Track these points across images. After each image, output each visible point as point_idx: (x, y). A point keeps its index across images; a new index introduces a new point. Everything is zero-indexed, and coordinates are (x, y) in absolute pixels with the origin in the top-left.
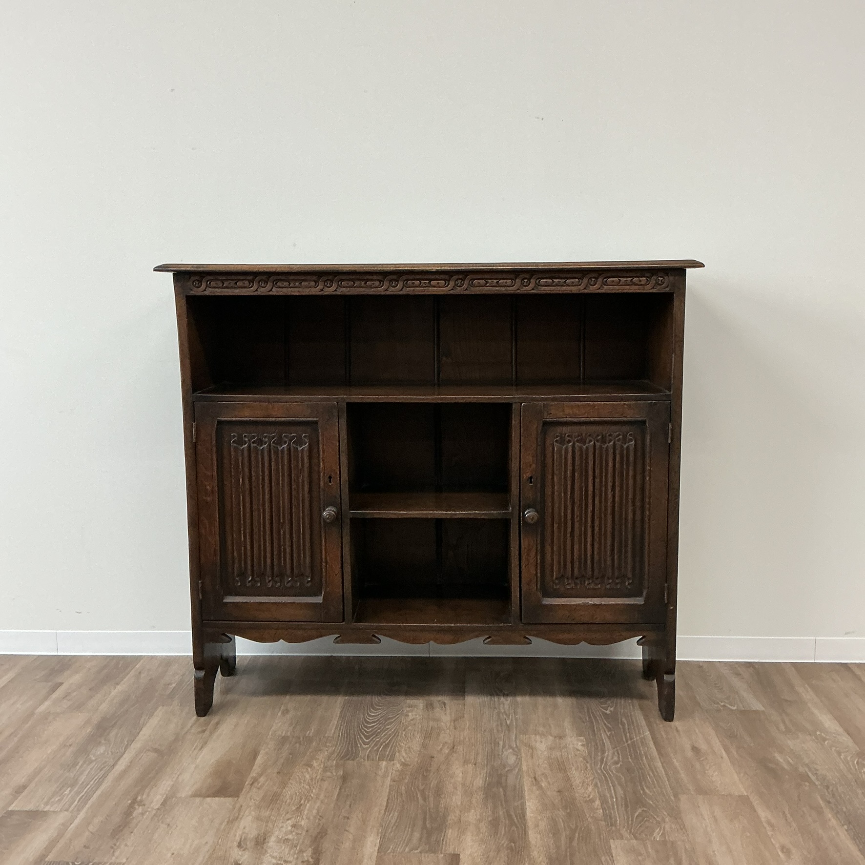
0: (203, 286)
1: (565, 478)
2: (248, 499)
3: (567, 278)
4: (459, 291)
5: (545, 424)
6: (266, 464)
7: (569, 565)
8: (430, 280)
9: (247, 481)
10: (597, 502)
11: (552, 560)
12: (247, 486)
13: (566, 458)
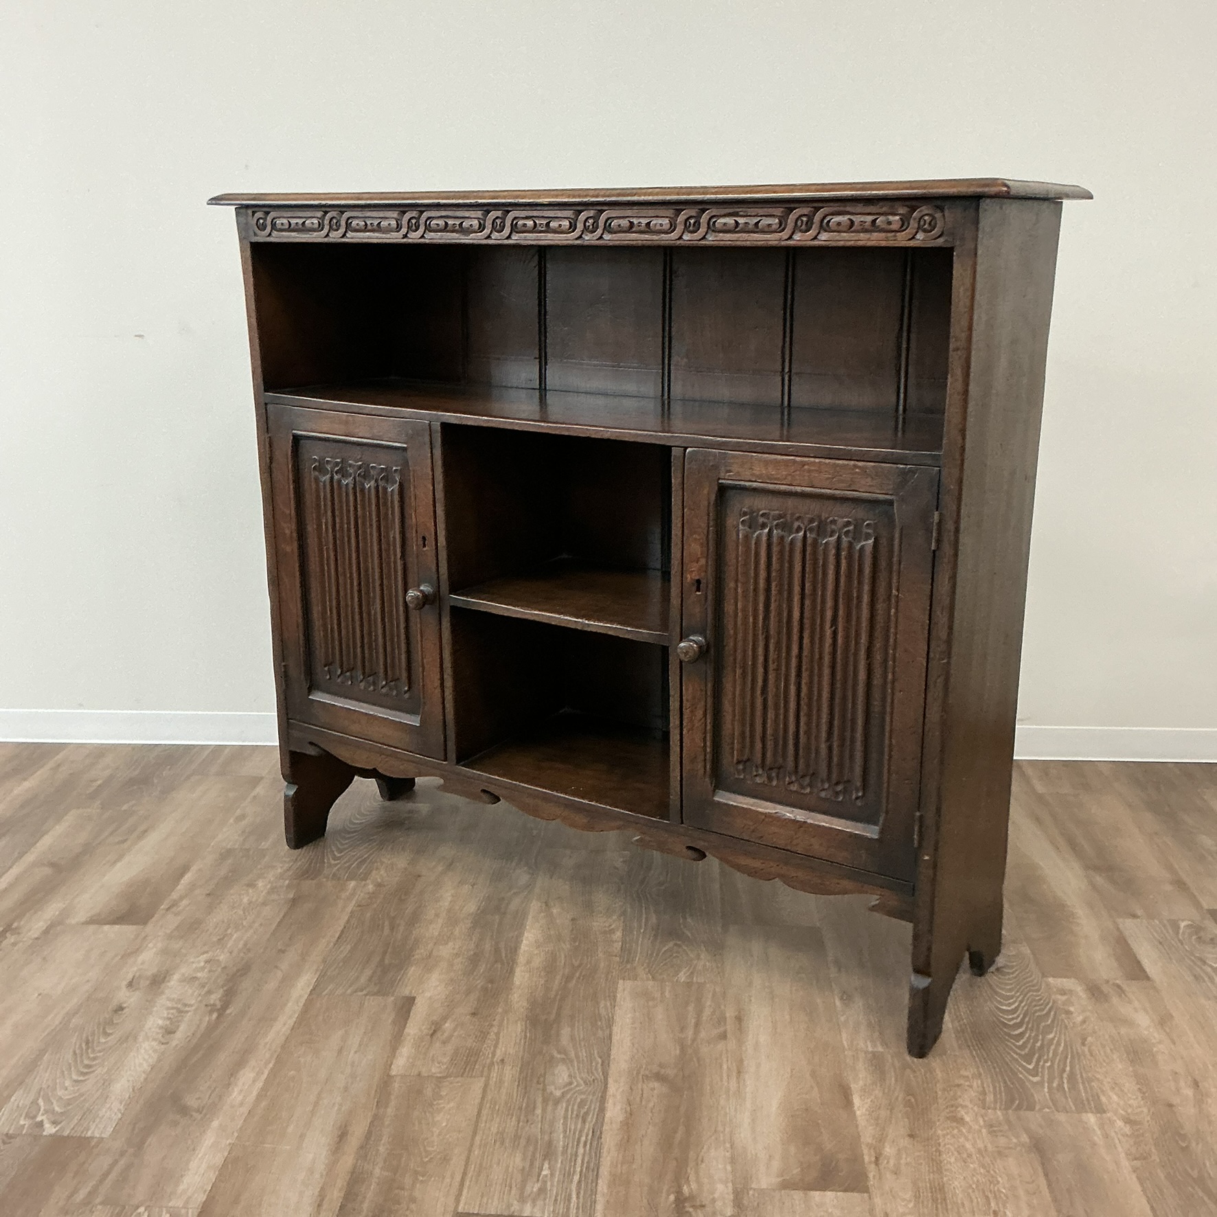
1: (755, 590)
2: (332, 556)
5: (721, 488)
7: (758, 744)
8: (549, 220)
9: (330, 530)
10: (806, 641)
12: (331, 537)
13: (757, 554)
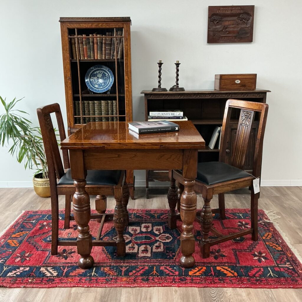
0: (151, 97)
3: (238, 95)
4: (213, 98)
5: (232, 129)
8: (206, 95)
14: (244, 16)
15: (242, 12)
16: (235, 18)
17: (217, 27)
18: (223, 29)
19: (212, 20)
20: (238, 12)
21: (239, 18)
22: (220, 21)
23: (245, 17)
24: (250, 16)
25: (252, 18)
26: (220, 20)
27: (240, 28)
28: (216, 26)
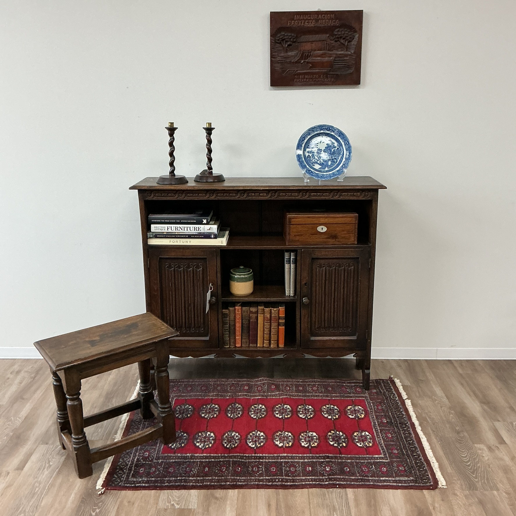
0: (152, 196)
1: (322, 283)
2: (174, 293)
3: (324, 193)
4: (273, 198)
5: (313, 259)
6: (182, 278)
7: (323, 323)
8: (259, 193)
9: (173, 285)
11: (315, 320)
12: (173, 287)
13: (322, 274)
14: (343, 32)
15: (337, 23)
16: (324, 36)
17: (290, 54)
18: (302, 58)
19: (279, 40)
20: (331, 23)
21: (333, 35)
22: (295, 42)
23: (344, 34)
24: (355, 31)
25: (358, 35)
26: (295, 40)
27: (335, 56)
28: (287, 52)
